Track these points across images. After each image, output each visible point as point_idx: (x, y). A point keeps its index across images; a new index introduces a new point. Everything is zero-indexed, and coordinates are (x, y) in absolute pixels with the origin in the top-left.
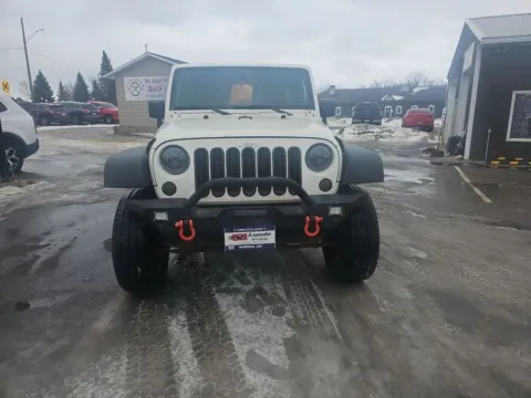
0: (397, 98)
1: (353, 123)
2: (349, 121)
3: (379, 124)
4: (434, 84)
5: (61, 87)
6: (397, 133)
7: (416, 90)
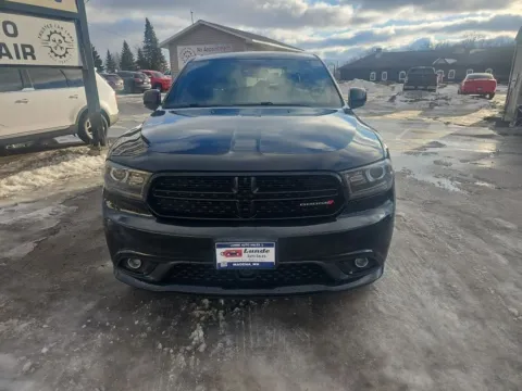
0: (450, 61)
1: (405, 90)
2: (399, 87)
3: (434, 90)
4: (492, 45)
5: (109, 56)
6: (454, 101)
7: (472, 52)
